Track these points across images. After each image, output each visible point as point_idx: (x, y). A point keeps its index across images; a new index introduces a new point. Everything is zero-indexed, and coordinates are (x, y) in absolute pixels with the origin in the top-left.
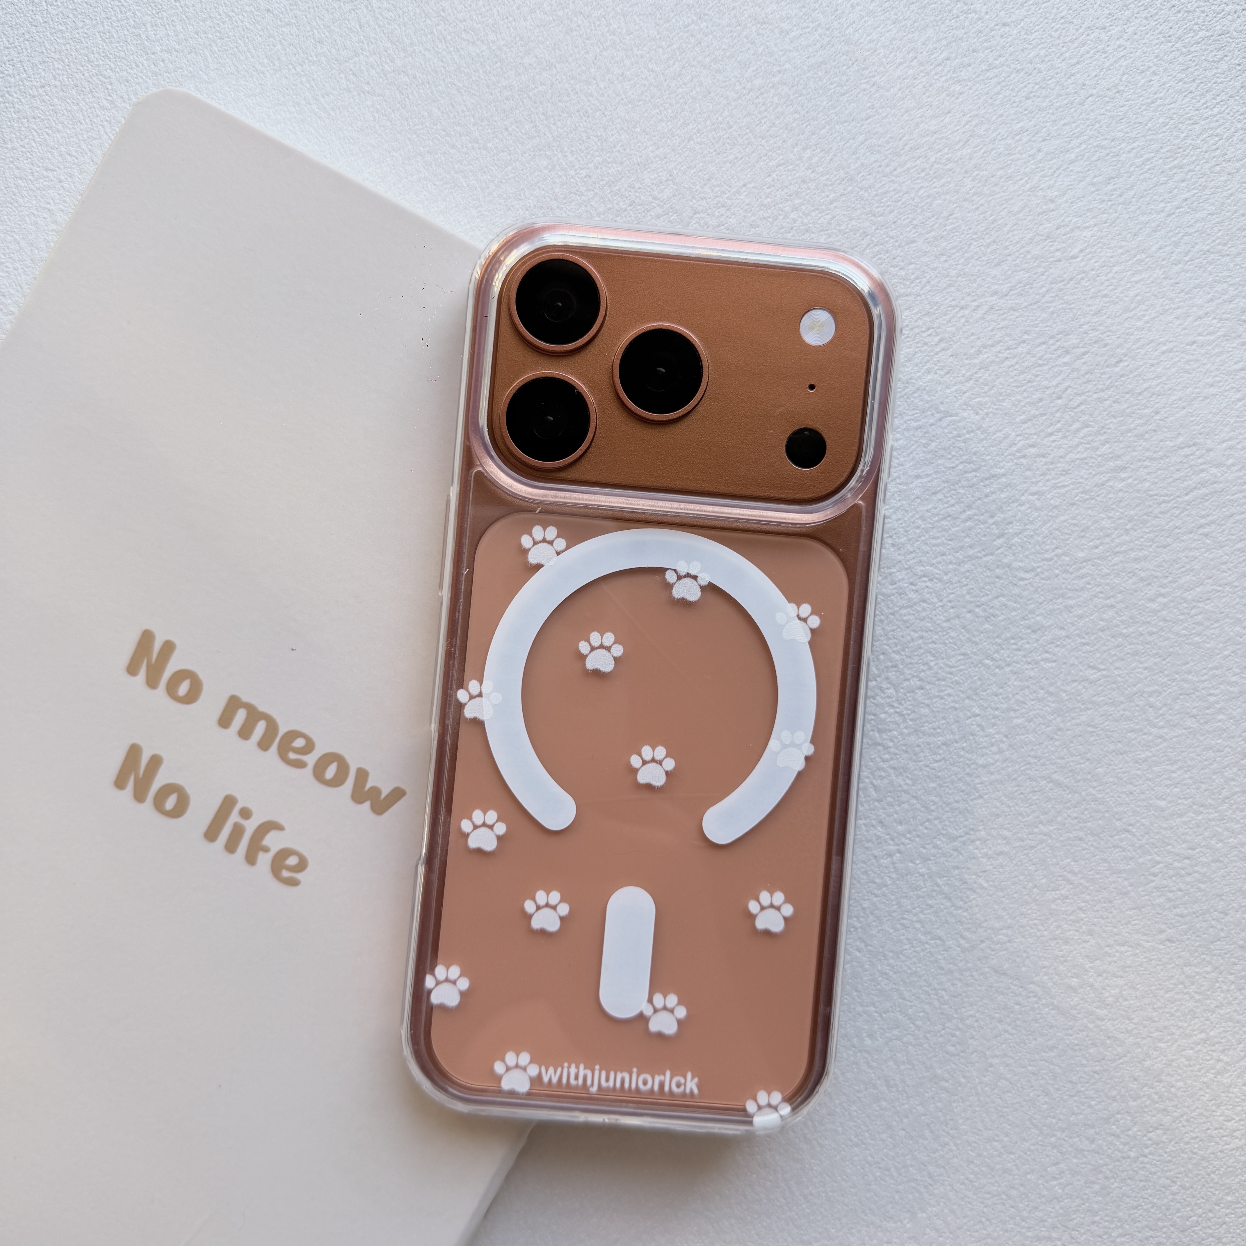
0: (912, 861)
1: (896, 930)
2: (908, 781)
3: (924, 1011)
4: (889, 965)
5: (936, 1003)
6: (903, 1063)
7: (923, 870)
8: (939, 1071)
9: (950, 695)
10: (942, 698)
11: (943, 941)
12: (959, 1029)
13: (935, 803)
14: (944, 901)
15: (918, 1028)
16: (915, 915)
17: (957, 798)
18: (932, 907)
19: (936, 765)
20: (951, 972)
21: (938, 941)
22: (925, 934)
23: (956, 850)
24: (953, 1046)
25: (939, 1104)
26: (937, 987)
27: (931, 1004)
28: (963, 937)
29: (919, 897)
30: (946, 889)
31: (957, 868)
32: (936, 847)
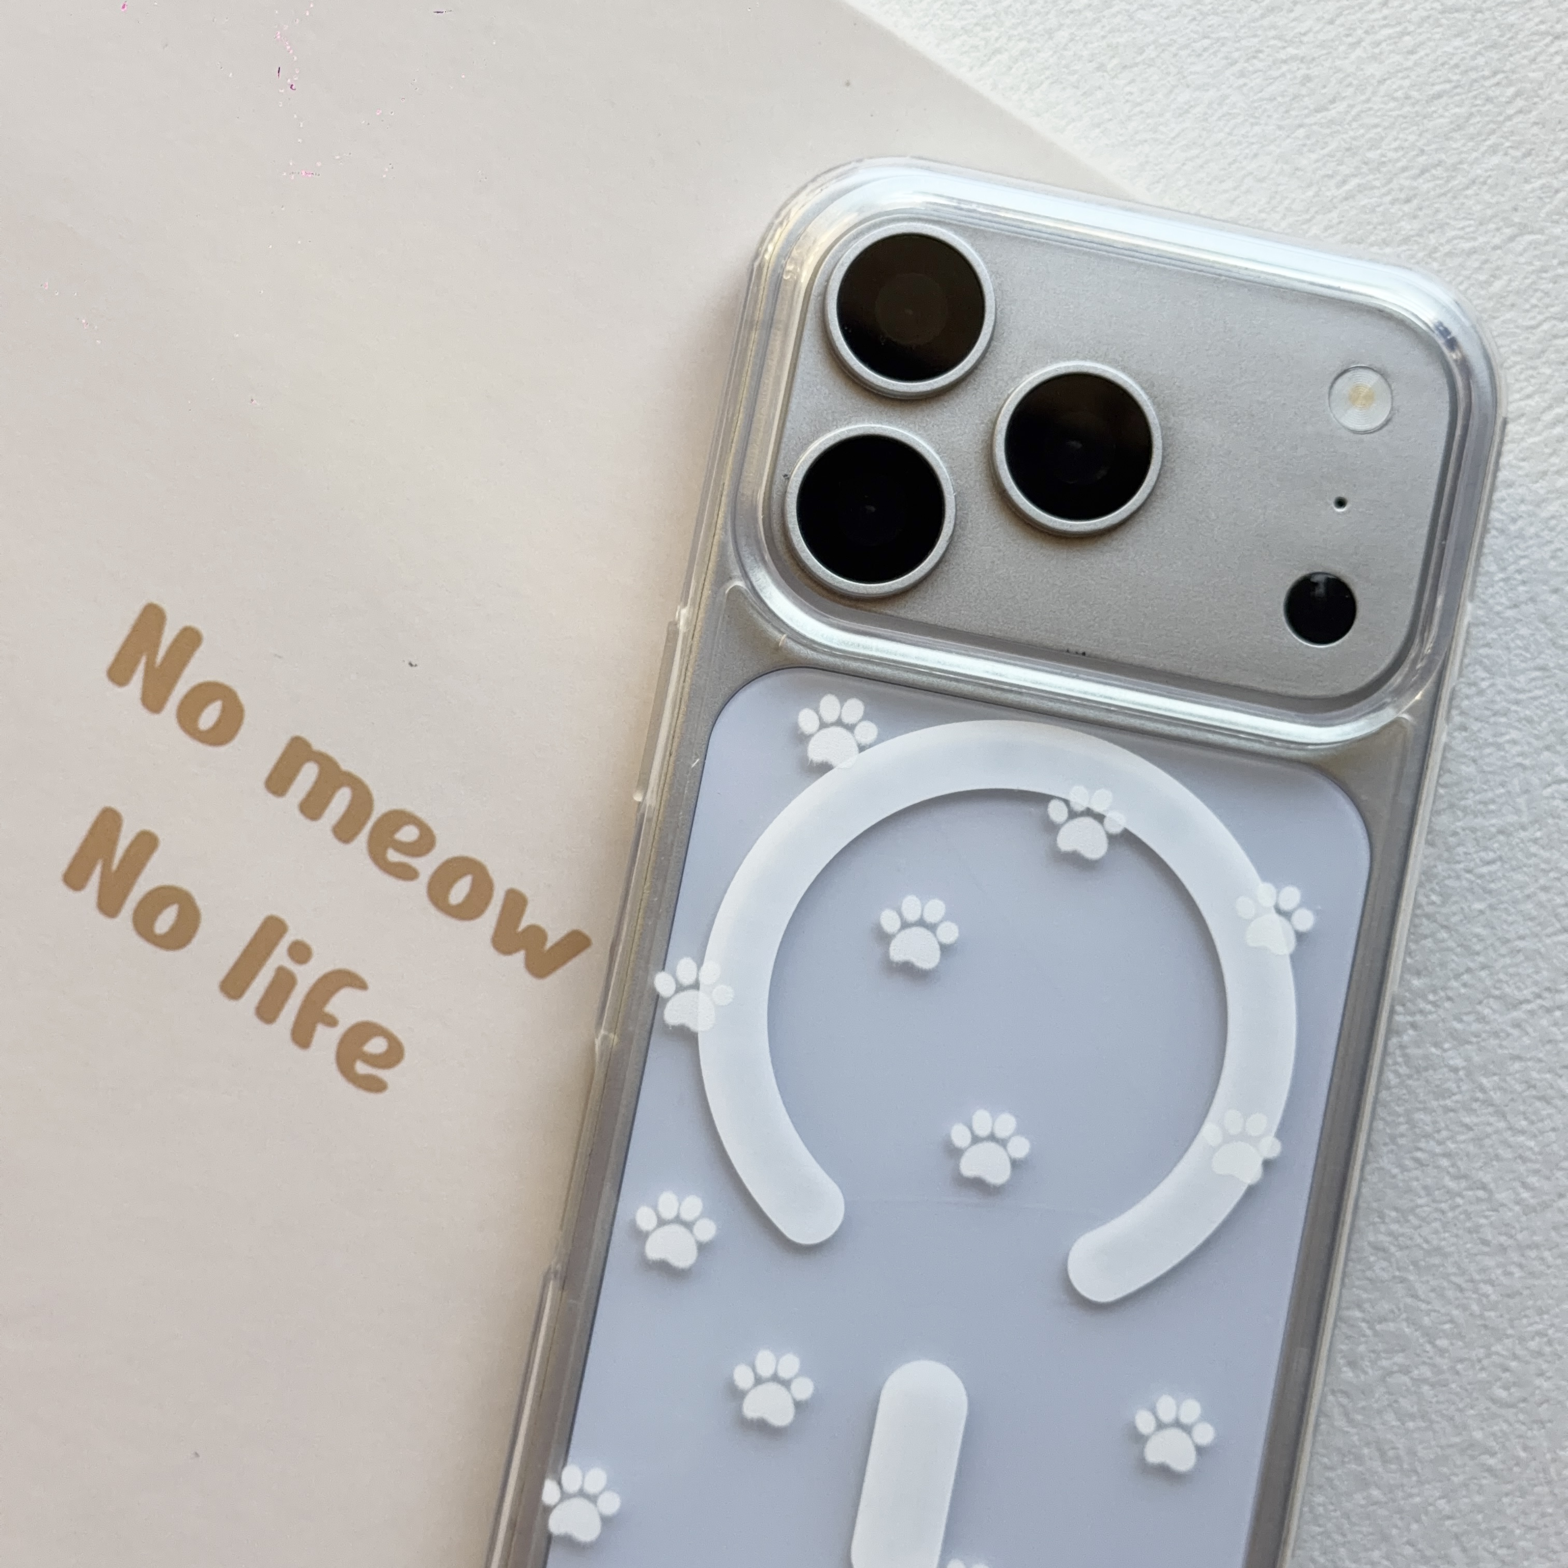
0: (1436, 1045)
1: (1404, 1169)
2: (1434, 898)
3: (1452, 1321)
4: (1391, 1234)
5: (1475, 1308)
6: (1412, 1417)
7: (1458, 1062)
8: (1478, 1435)
9: (1514, 742)
10: (1499, 747)
11: (1490, 1192)
12: (1515, 1357)
13: (1480, 939)
14: (1492, 1119)
15: (1442, 1352)
16: (1440, 1143)
17: (1522, 931)
18: (1469, 1128)
19: (1485, 870)
20: (1503, 1249)
21: (1481, 1194)
22: (1457, 1178)
23: (1517, 1025)
24: (1506, 1388)
25: (1478, 1499)
26: (1477, 1277)
27: (1465, 1308)
28: (1525, 1185)
29: (1447, 1110)
30: (1496, 1096)
31: (1518, 1058)
32: (1482, 1019)
